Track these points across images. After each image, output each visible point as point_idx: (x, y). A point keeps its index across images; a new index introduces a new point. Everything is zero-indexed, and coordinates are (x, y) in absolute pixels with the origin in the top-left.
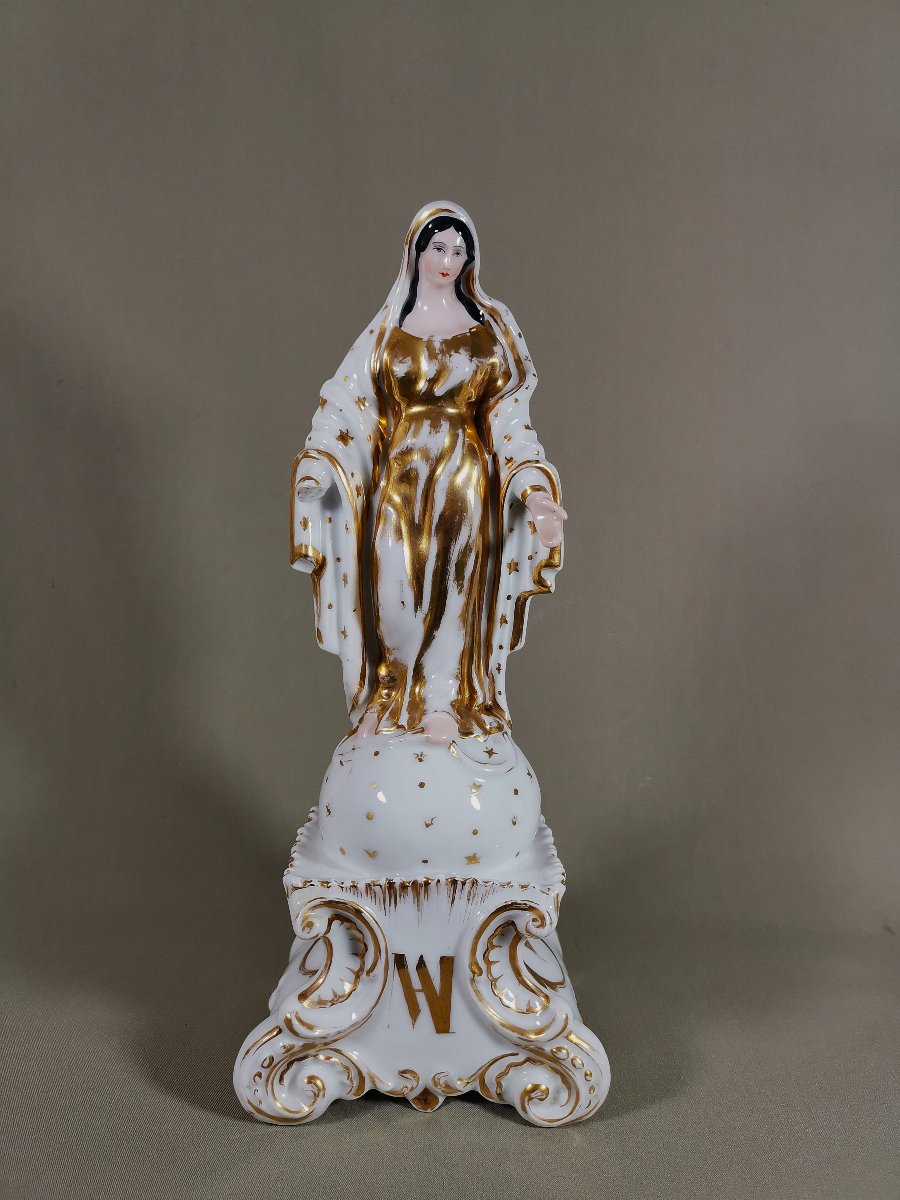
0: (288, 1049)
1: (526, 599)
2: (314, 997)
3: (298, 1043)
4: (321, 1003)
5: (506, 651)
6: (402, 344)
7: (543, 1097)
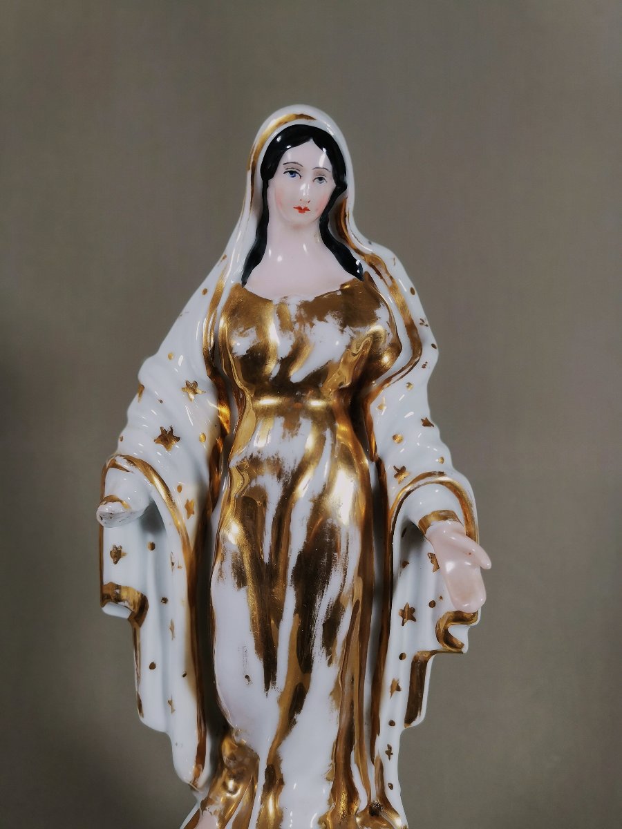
1: (427, 660)
5: (399, 729)
6: (244, 309)
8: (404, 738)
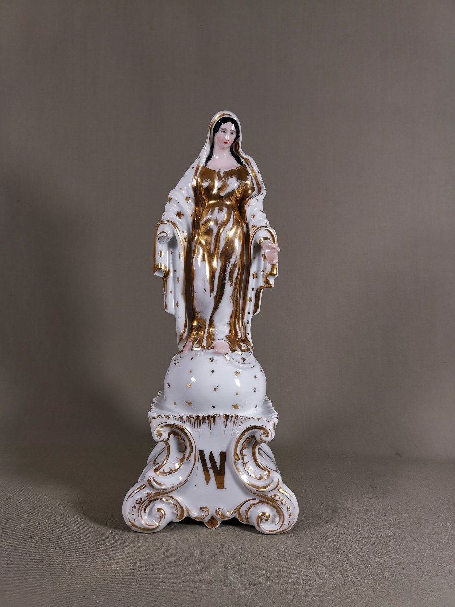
0: (148, 494)
1: (261, 290)
2: (161, 470)
3: (154, 492)
4: (165, 474)
5: (251, 315)
6: (206, 174)
7: (267, 519)
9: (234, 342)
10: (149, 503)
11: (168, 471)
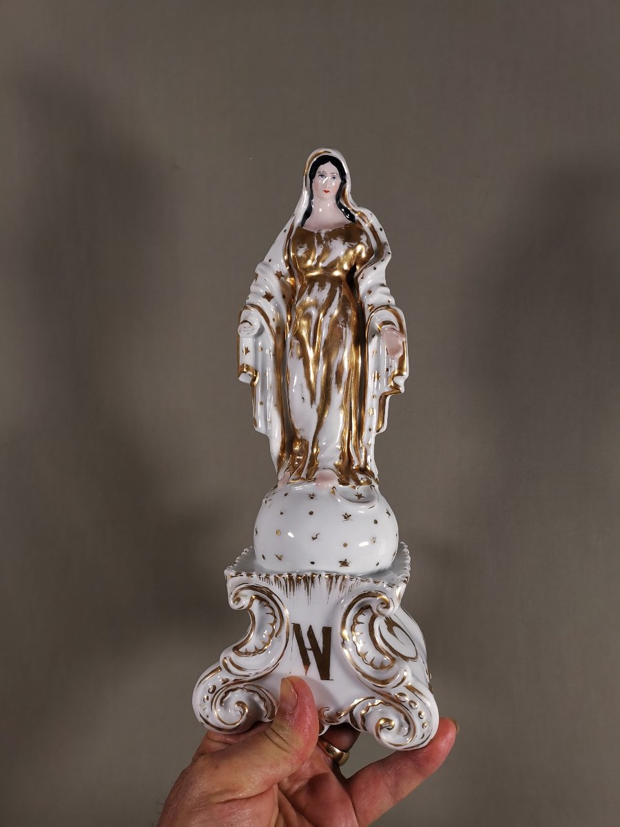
0: (225, 681)
1: (386, 396)
2: (243, 649)
3: (232, 678)
4: (247, 653)
5: (374, 434)
6: (303, 237)
7: (391, 727)
8: (376, 438)
9: (348, 471)
10: (227, 693)
11: (253, 650)
